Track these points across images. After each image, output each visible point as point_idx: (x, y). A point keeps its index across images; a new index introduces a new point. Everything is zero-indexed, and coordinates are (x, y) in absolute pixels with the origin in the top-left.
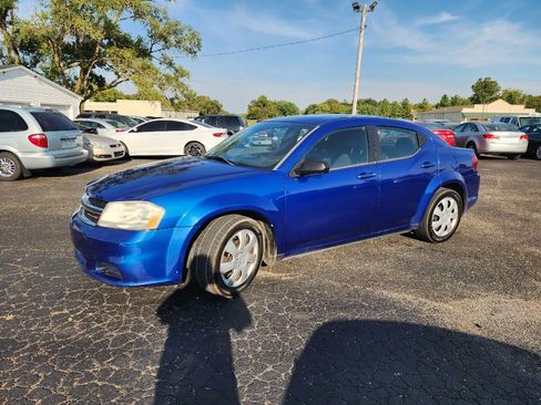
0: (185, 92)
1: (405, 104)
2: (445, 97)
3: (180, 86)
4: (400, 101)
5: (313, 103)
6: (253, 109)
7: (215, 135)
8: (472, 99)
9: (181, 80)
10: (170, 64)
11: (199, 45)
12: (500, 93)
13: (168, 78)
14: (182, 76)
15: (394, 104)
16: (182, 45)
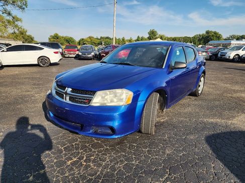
0: (20, 30)
1: (123, 39)
2: (138, 37)
3: (16, 26)
4: (121, 38)
5: (82, 38)
6: (52, 40)
7: (55, 53)
8: (148, 38)
9: (16, 23)
10: (9, 14)
11: (26, 5)
12: (158, 36)
13: (9, 22)
14: (17, 21)
15: (119, 39)
16: (15, 4)
